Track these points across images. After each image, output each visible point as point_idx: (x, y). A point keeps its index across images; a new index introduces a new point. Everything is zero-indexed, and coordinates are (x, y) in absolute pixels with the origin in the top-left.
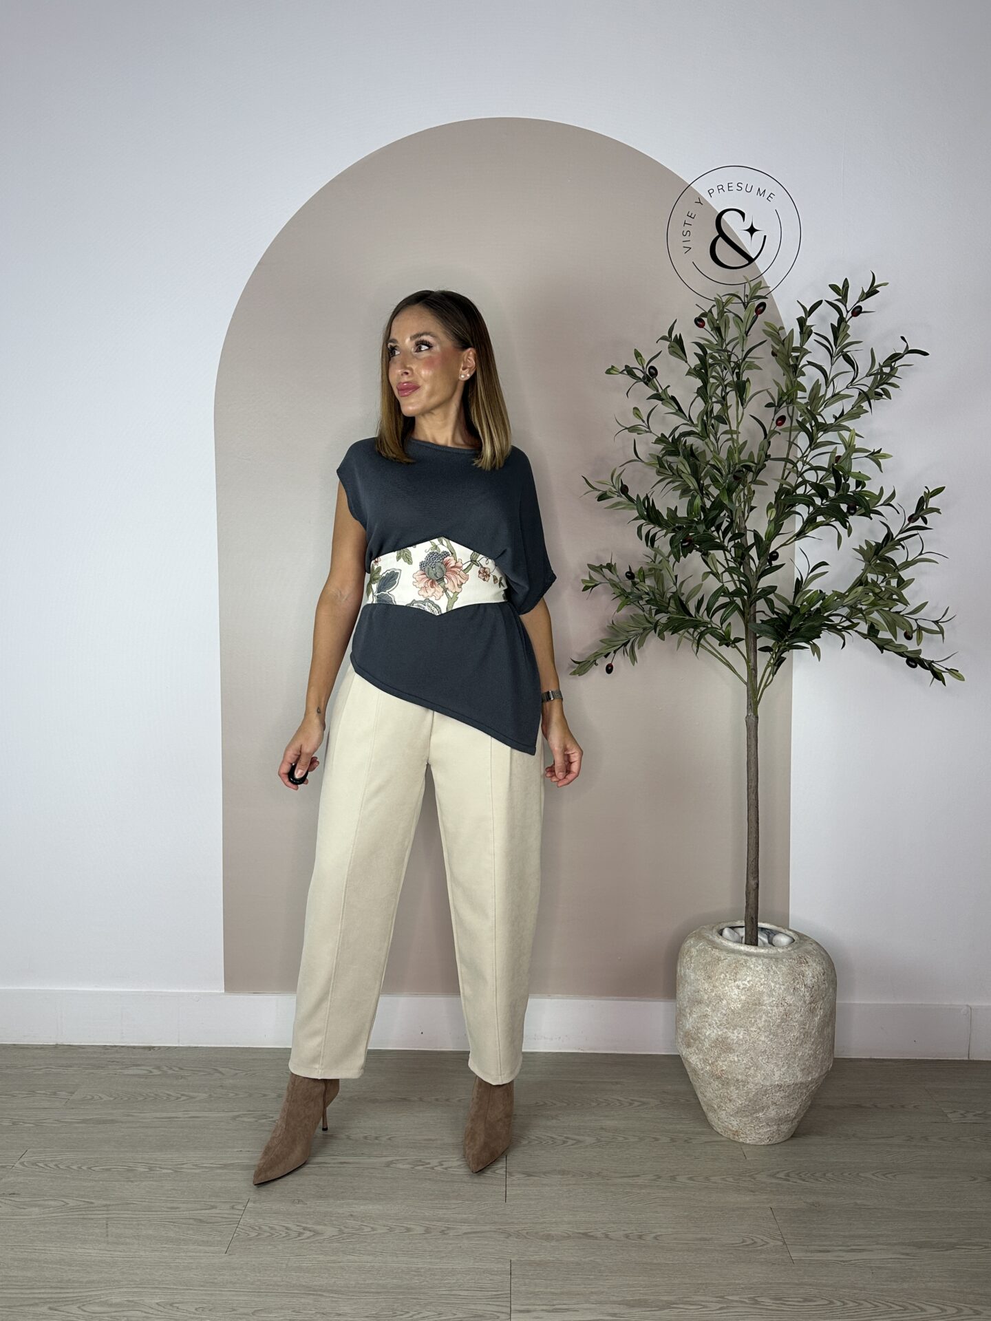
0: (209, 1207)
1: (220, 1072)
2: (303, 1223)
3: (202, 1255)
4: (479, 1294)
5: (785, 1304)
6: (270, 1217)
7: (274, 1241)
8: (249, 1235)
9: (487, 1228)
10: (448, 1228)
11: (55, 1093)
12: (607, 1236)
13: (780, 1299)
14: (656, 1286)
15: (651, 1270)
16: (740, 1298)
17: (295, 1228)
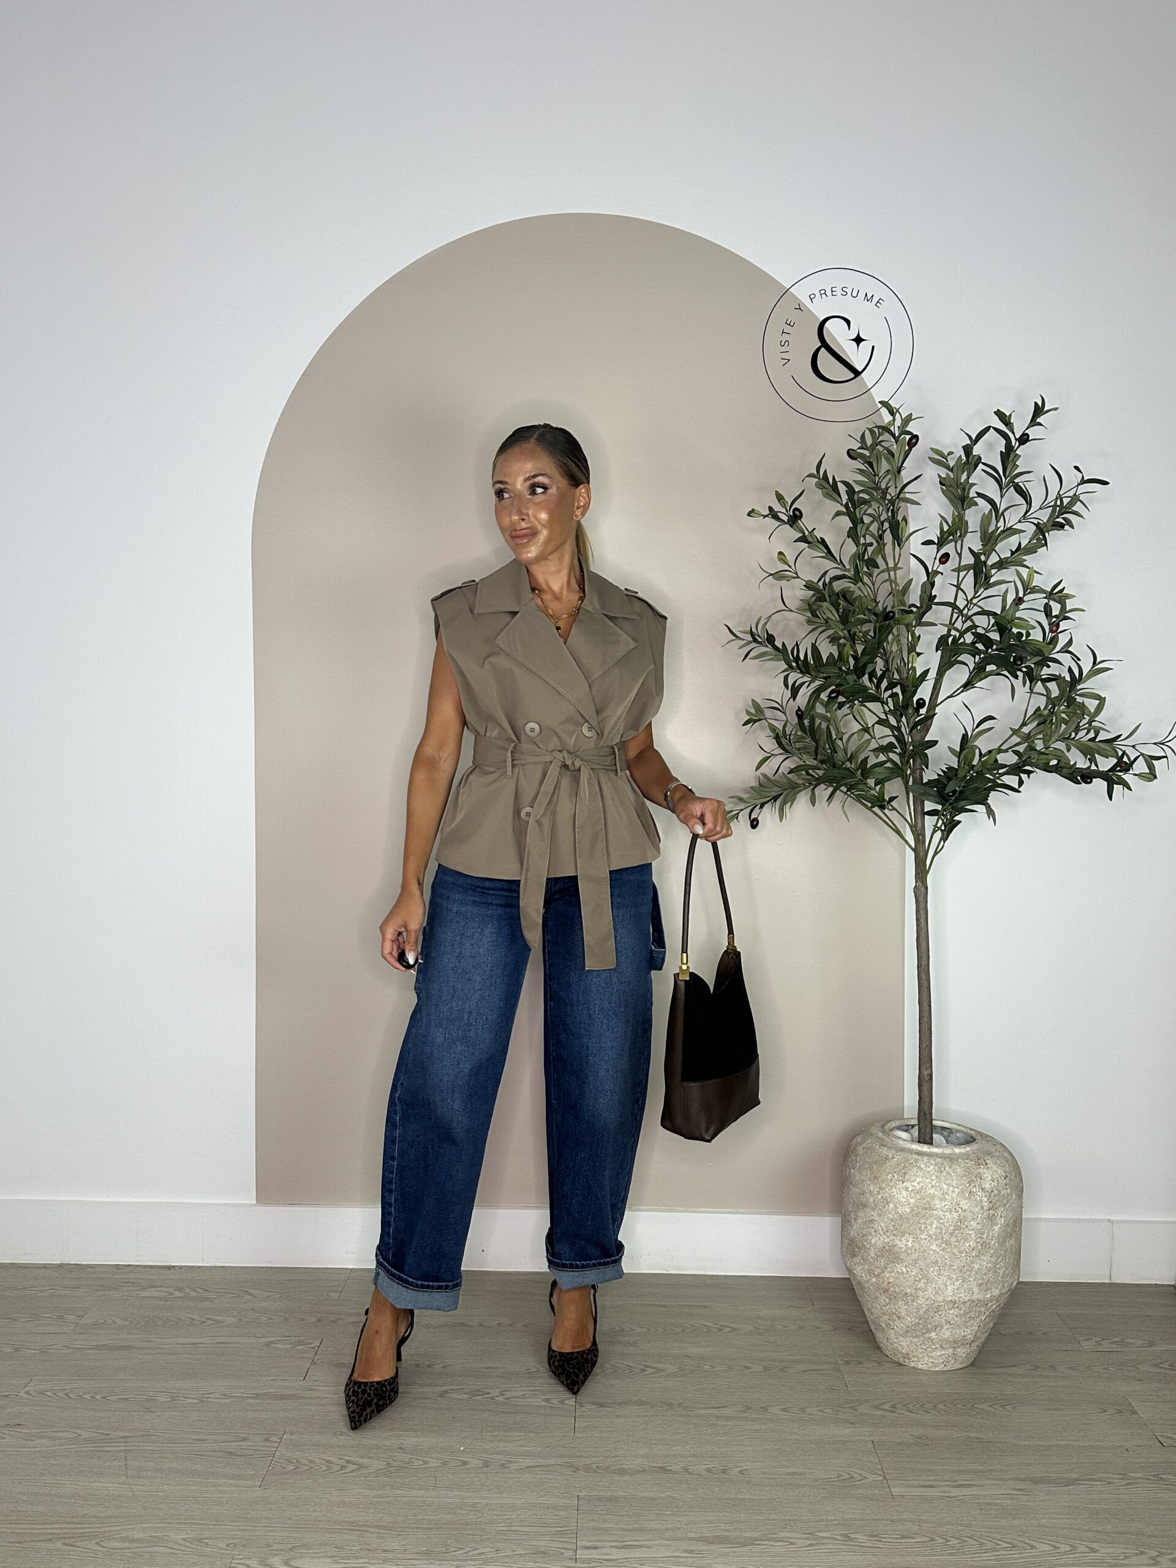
0: (240, 1439)
1: (250, 1294)
2: (346, 1455)
3: (233, 1489)
4: (542, 1530)
5: (880, 1541)
6: (308, 1450)
7: (313, 1475)
8: (285, 1468)
9: (552, 1462)
10: (509, 1462)
11: (61, 1317)
12: (687, 1470)
13: (877, 1536)
14: (738, 1522)
15: (735, 1505)
16: (832, 1534)
17: (336, 1460)
